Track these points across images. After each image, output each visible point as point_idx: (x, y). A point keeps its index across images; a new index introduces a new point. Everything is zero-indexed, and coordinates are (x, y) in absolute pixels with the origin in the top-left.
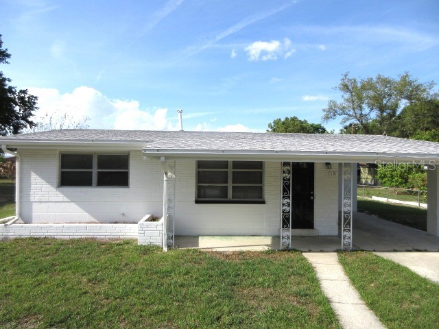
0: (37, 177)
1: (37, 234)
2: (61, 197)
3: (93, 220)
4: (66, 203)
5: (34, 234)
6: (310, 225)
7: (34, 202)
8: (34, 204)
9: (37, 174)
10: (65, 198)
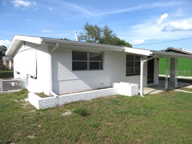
0: (62, 65)
1: (75, 100)
2: (75, 77)
3: (90, 88)
4: (77, 80)
5: (74, 100)
6: (152, 82)
7: (60, 81)
8: (60, 82)
9: (61, 63)
10: (77, 77)
